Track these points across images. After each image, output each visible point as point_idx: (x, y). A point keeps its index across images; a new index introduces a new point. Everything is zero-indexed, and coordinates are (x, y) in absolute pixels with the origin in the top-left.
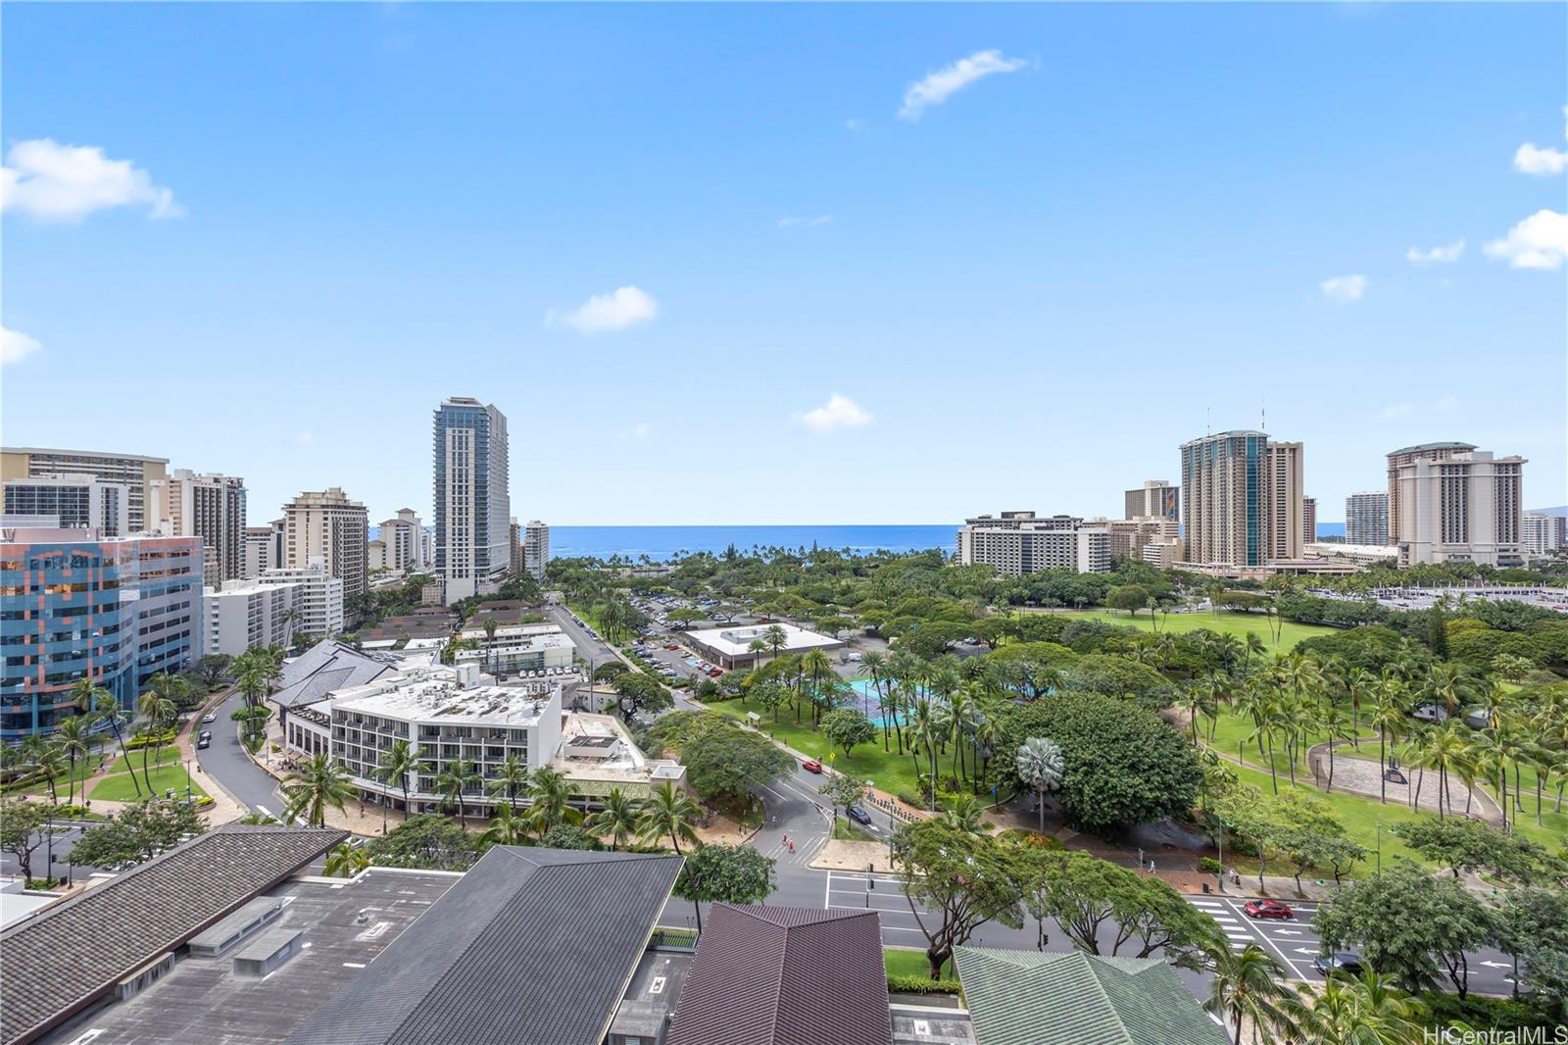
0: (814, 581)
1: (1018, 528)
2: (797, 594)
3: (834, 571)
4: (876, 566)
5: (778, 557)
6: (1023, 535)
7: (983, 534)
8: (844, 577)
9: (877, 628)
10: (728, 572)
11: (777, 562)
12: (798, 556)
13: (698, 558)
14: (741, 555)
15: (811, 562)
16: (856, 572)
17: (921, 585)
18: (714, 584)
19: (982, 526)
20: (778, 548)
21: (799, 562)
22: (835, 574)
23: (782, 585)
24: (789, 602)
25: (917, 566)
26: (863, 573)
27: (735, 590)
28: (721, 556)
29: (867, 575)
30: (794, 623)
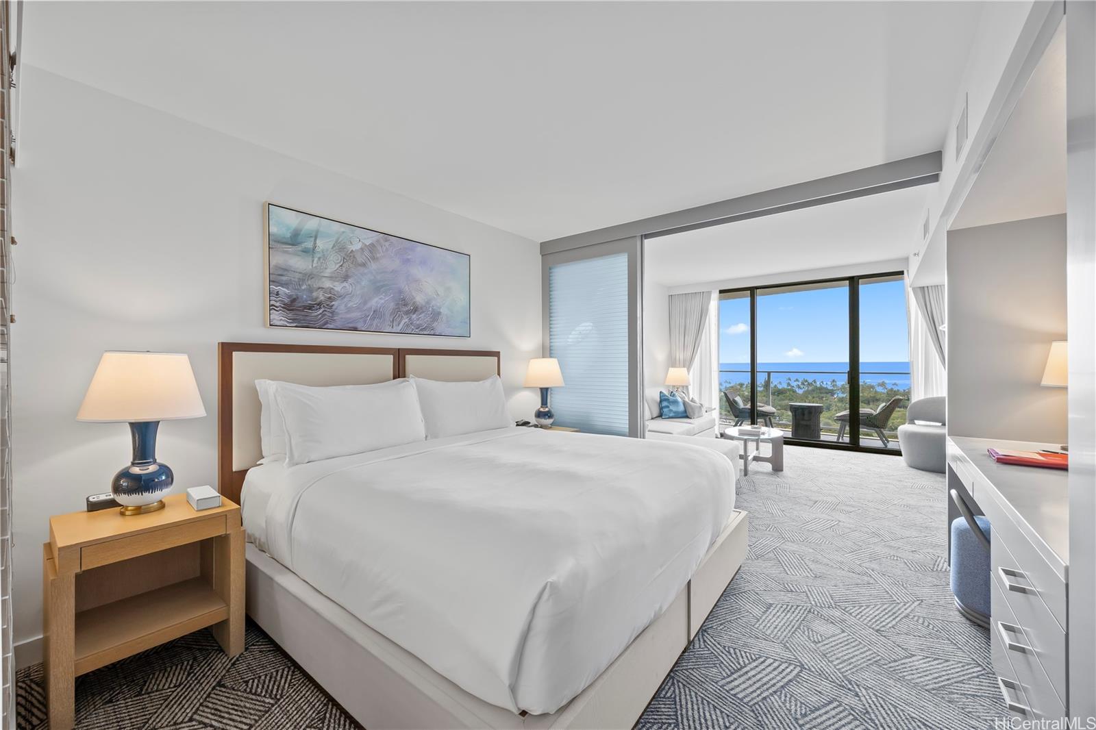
5: (810, 388)
11: (807, 392)
12: (829, 388)
13: (739, 387)
14: (775, 386)
20: (810, 381)
21: (832, 393)
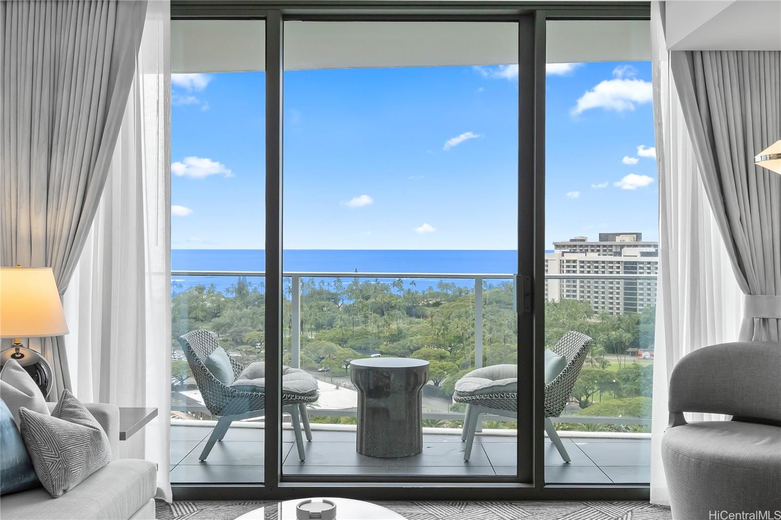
0: (355, 324)
1: (620, 254)
2: (332, 340)
3: (381, 310)
4: (437, 304)
6: (626, 263)
7: (575, 261)
8: (392, 318)
9: (437, 384)
10: (238, 312)
12: (333, 290)
15: (350, 298)
16: (411, 312)
17: (494, 328)
18: (217, 328)
19: (574, 252)
22: (383, 314)
23: (311, 330)
24: (321, 351)
25: (490, 303)
26: (419, 314)
27: (247, 336)
28: (228, 290)
29: (425, 317)
30: (328, 379)
